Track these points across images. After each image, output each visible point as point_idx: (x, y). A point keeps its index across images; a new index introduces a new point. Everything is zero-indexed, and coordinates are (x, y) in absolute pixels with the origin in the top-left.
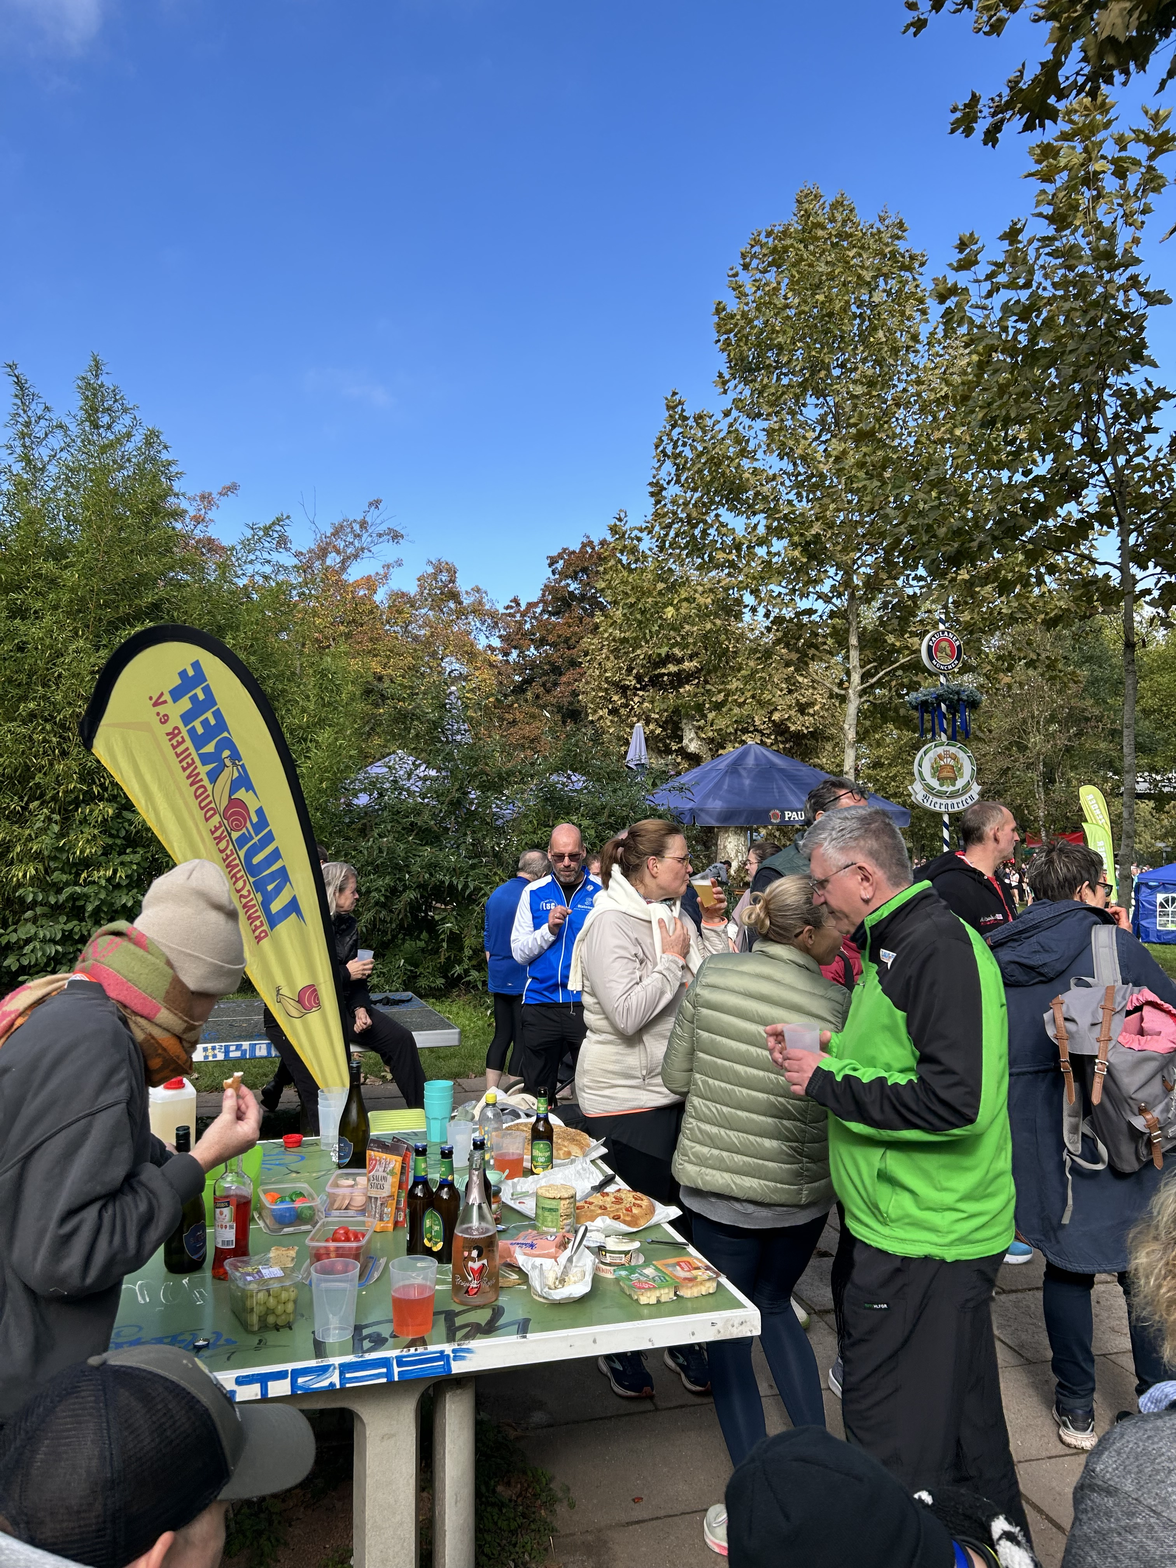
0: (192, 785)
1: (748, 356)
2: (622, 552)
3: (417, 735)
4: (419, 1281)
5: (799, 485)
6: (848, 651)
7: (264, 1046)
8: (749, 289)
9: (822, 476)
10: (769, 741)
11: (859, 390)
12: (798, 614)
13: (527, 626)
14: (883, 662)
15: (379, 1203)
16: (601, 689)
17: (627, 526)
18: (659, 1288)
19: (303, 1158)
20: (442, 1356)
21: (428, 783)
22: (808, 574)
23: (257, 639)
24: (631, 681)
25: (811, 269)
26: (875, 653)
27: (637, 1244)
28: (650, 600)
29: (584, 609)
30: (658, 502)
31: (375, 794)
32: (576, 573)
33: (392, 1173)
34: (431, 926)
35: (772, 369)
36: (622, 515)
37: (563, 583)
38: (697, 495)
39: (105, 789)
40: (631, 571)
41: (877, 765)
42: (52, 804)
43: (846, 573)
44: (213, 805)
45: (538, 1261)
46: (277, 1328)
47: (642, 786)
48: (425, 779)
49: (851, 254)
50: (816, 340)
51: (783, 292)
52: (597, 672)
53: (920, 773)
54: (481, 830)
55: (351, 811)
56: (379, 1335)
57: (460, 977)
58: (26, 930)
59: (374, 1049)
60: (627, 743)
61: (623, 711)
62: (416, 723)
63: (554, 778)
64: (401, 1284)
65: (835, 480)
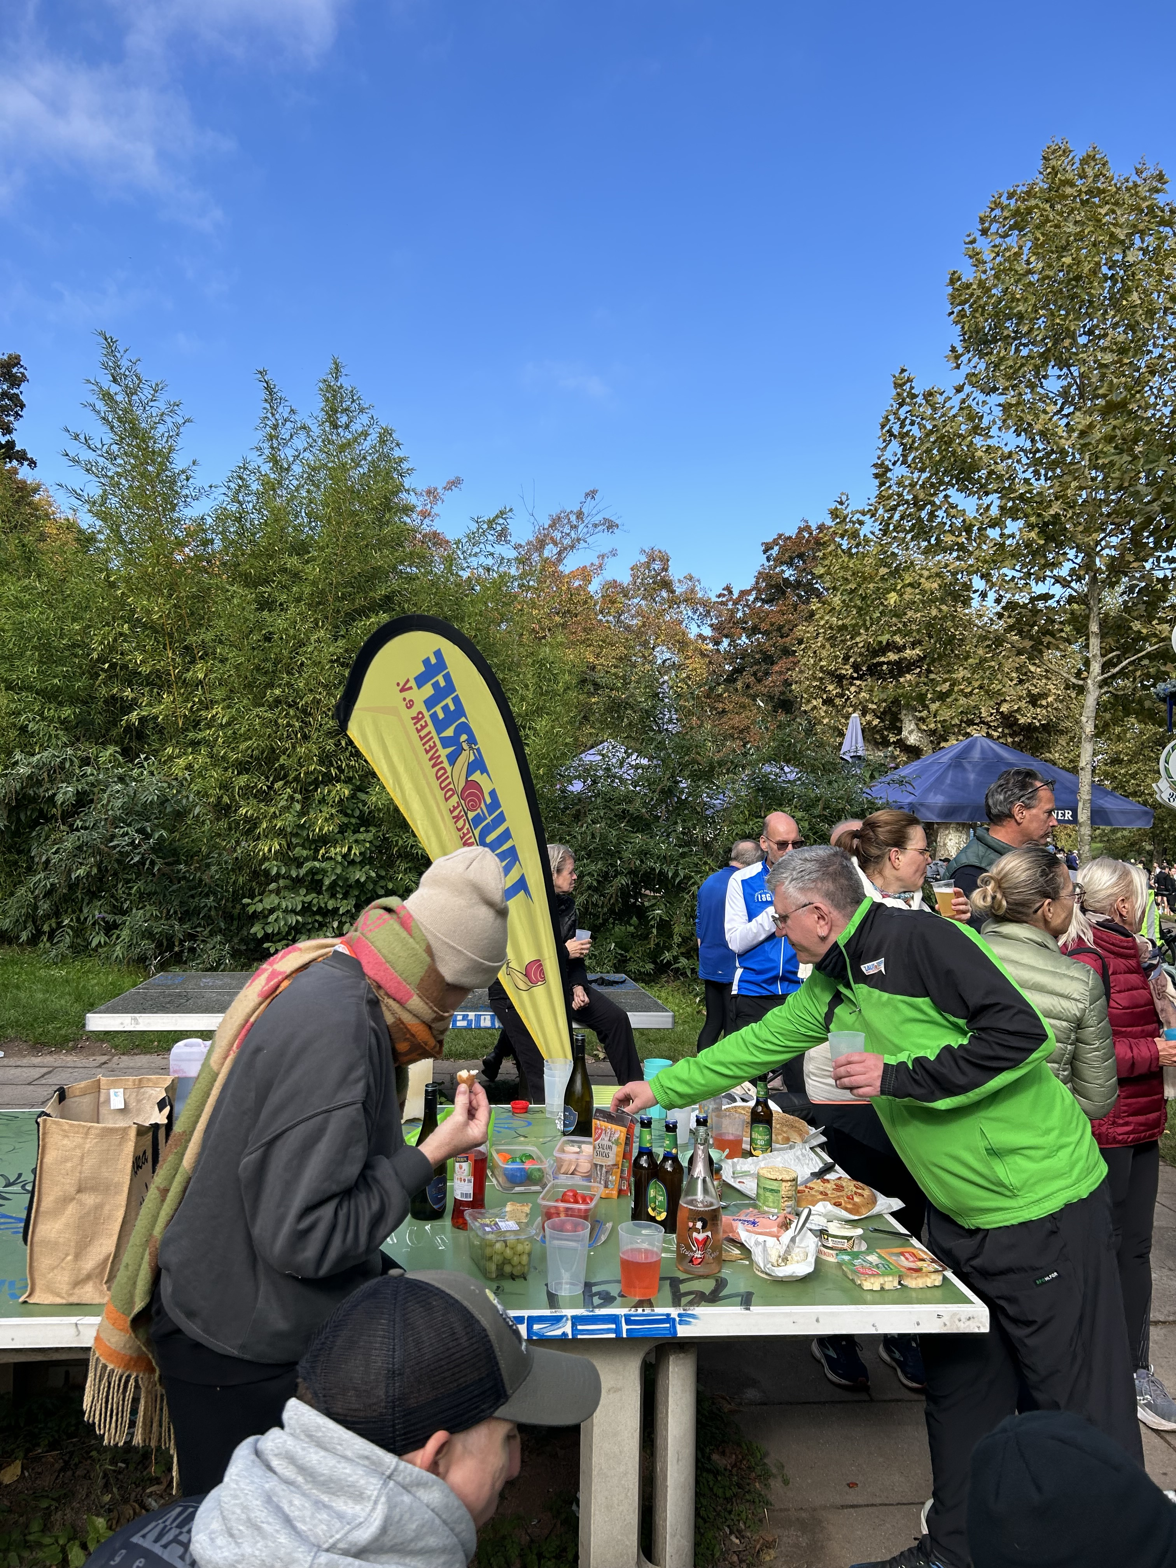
0: (434, 766)
1: (984, 328)
2: (842, 537)
3: (630, 724)
4: (645, 1246)
5: (1036, 462)
6: (1087, 639)
7: (488, 1018)
8: (988, 255)
9: (1063, 452)
10: (996, 734)
11: (1108, 358)
12: (1032, 600)
13: (740, 615)
14: (1126, 650)
15: (604, 1170)
16: (815, 678)
17: (849, 510)
18: (884, 1275)
19: (530, 1124)
20: (668, 1318)
21: (640, 771)
22: (1045, 557)
23: (479, 630)
24: (847, 670)
25: (1056, 230)
26: (1118, 641)
27: (859, 1231)
28: (871, 586)
29: (799, 596)
30: (882, 484)
31: (589, 782)
32: (792, 558)
33: (617, 1142)
34: (641, 913)
35: (1010, 340)
36: (844, 498)
37: (778, 570)
38: (926, 475)
39: (341, 771)
40: (851, 556)
41: (1116, 761)
42: (294, 784)
43: (1088, 555)
44: (451, 786)
45: (761, 1238)
46: (513, 1277)
47: (861, 779)
48: (636, 767)
49: (1103, 211)
50: (1061, 306)
51: (1025, 257)
52: (812, 661)
53: (1167, 769)
54: (691, 819)
55: (565, 797)
56: (608, 1293)
57: (669, 963)
58: (270, 901)
59: (590, 1026)
60: (842, 734)
61: (838, 701)
62: (629, 712)
63: (767, 768)
64: (629, 1247)
65: (1078, 456)
